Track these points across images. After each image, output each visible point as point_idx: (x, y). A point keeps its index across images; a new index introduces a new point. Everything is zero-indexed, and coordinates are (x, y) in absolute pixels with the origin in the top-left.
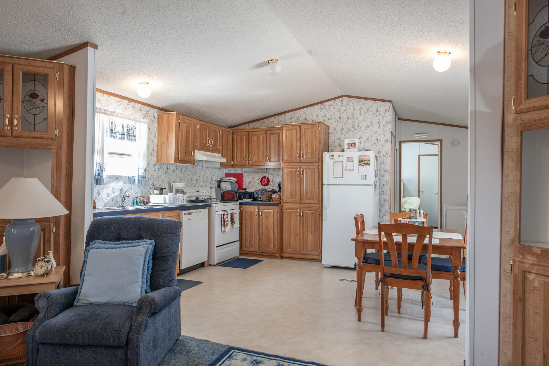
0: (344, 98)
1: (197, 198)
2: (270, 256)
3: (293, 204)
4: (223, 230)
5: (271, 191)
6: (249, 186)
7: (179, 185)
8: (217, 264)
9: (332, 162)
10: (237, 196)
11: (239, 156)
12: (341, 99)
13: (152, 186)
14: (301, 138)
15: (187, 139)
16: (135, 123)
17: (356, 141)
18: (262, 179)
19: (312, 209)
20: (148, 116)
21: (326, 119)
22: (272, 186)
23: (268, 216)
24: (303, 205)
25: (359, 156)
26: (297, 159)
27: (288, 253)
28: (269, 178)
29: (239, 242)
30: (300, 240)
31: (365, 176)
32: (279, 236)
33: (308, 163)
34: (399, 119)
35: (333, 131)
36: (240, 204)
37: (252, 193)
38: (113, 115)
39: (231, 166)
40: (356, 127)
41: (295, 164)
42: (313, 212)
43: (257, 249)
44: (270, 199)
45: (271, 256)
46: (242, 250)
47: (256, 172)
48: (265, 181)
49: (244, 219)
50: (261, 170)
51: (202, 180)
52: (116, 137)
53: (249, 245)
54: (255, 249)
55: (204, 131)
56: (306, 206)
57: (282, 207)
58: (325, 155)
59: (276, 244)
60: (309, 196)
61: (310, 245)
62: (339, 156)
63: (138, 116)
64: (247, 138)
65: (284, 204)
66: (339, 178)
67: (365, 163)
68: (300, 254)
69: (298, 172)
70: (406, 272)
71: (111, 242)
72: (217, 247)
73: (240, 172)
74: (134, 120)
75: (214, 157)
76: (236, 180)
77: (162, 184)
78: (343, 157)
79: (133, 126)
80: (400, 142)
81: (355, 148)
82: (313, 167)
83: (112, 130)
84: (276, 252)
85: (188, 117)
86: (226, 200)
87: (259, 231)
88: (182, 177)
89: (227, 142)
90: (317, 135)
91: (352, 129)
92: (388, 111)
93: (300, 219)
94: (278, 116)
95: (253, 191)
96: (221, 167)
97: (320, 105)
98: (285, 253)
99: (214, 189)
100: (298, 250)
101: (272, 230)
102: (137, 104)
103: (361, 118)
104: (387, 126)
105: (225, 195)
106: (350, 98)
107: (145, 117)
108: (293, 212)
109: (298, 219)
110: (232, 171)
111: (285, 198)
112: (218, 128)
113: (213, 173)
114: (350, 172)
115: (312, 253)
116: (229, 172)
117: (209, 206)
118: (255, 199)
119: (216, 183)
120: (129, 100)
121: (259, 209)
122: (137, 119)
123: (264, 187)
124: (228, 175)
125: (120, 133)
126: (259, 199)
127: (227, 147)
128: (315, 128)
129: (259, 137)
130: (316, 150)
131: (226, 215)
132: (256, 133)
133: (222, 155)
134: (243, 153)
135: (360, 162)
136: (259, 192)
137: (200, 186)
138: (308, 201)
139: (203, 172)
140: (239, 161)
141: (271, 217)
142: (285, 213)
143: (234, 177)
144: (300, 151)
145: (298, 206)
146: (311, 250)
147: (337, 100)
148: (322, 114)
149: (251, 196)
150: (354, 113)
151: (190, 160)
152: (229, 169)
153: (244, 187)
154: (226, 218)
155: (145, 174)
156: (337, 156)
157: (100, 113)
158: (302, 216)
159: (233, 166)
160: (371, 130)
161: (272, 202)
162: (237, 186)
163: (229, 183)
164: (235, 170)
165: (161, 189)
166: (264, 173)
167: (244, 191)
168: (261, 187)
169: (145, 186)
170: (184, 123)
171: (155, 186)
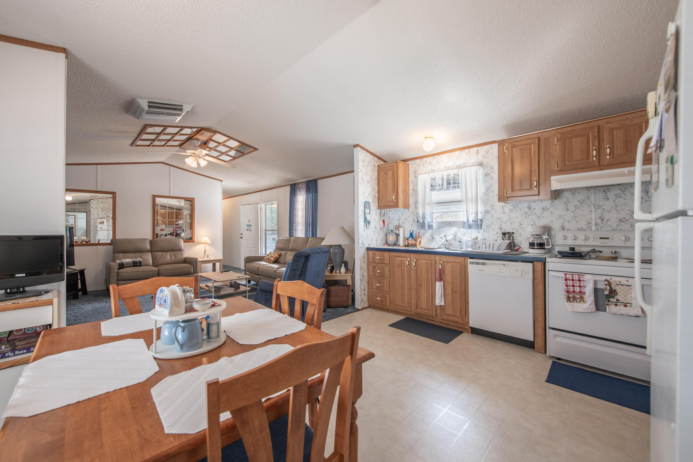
8: (553, 357)
16: (458, 171)
20: (490, 154)
52: (436, 189)
72: (550, 329)
79: (456, 174)
83: (432, 185)
102: (472, 149)
112: (645, 115)
117: (543, 261)
122: (462, 166)
125: (440, 185)
131: (574, 280)
151: (534, 194)
154: (574, 286)
169: (488, 231)
170: (515, 147)
171: (505, 230)
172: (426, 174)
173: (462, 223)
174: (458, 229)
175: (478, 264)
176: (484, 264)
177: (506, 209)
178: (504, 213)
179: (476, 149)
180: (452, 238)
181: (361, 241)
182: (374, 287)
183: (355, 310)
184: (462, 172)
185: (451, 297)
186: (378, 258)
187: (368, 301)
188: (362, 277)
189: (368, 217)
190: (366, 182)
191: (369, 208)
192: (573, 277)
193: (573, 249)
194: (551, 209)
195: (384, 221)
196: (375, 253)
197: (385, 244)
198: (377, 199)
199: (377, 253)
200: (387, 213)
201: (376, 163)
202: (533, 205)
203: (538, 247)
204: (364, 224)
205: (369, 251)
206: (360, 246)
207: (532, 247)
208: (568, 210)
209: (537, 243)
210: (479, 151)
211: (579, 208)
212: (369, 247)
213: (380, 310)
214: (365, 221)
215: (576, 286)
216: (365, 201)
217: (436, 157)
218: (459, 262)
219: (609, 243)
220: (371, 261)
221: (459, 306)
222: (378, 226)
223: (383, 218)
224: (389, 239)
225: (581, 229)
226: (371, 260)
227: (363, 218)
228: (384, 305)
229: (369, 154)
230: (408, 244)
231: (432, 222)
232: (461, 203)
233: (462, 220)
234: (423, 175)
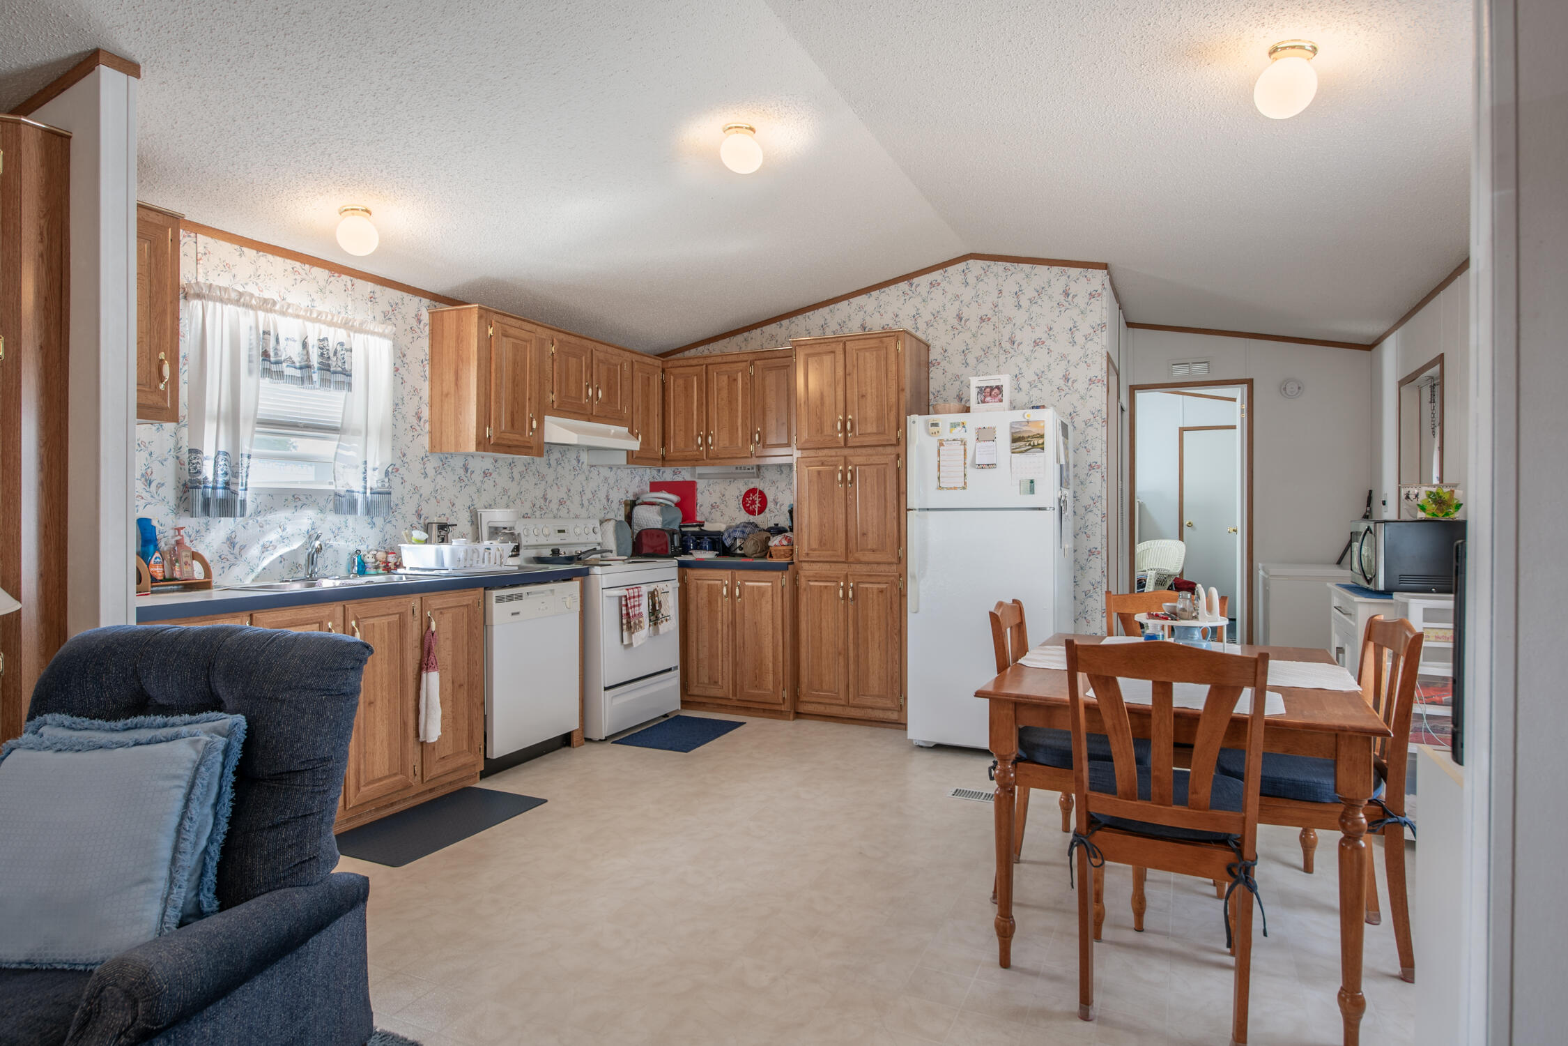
0: (971, 262)
1: (555, 552)
2: (764, 710)
3: (827, 566)
4: (626, 642)
5: (769, 530)
6: (713, 516)
7: (499, 516)
8: (607, 739)
9: (934, 442)
10: (676, 543)
11: (682, 433)
12: (962, 266)
13: (415, 519)
14: (848, 377)
15: (516, 383)
16: (349, 336)
17: (1005, 380)
18: (747, 494)
19: (879, 579)
20: (399, 317)
21: (921, 325)
22: (773, 515)
23: (756, 598)
24: (853, 566)
25: (1012, 424)
26: (837, 437)
27: (813, 703)
28: (766, 492)
29: (678, 671)
30: (847, 666)
31: (1032, 482)
32: (788, 656)
33: (867, 449)
34: (1130, 325)
35: (939, 358)
36: (682, 565)
37: (720, 533)
38: (271, 311)
39: (659, 460)
40: (1006, 345)
41: (833, 452)
42: (884, 586)
43: (729, 690)
44: (765, 551)
45: (769, 710)
46: (689, 693)
47: (730, 478)
48: (753, 502)
49: (692, 607)
50: (743, 471)
51: (577, 499)
52: (280, 374)
53: (706, 681)
54: (724, 689)
55: (573, 361)
56: (863, 569)
57: (797, 573)
58: (914, 422)
59: (781, 679)
60: (872, 541)
61: (874, 683)
62: (954, 425)
63: (360, 314)
64: (702, 382)
65: (804, 564)
66: (955, 488)
67: (1030, 445)
68: (848, 705)
69: (840, 476)
70: (1168, 816)
71: (97, 722)
72: (606, 689)
73: (688, 478)
74: (346, 325)
75: (606, 434)
76: (675, 498)
77: (447, 512)
78: (964, 427)
79: (342, 344)
80: (1133, 389)
81: (1001, 401)
82: (883, 460)
83: (266, 355)
84: (781, 702)
85: (520, 322)
86: (647, 556)
87: (734, 640)
88: (512, 493)
89: (646, 395)
90: (893, 368)
91: (995, 350)
92: (1099, 295)
93: (846, 606)
94: (787, 320)
95: (722, 530)
96: (628, 463)
97: (903, 285)
98: (806, 702)
99: (612, 523)
100: (842, 695)
101: (770, 637)
102: (358, 282)
103: (1020, 317)
104: (1096, 339)
105: (644, 540)
106: (988, 263)
107: (387, 318)
108: (826, 587)
109: (841, 608)
110: (668, 475)
111: (805, 549)
112: (619, 355)
113: (611, 481)
114: (986, 471)
115: (881, 703)
116: (657, 477)
117: (584, 574)
118: (726, 551)
119: (623, 509)
120: (330, 270)
121: (733, 581)
122: (357, 324)
123: (752, 518)
124: (655, 487)
125: (298, 365)
126: (738, 551)
127: (647, 409)
128: (886, 348)
129: (735, 380)
130: (890, 410)
131: (634, 597)
132: (725, 368)
133: (631, 432)
134: (693, 423)
135: (1014, 440)
136: (735, 531)
137: (572, 515)
138: (870, 557)
139: (582, 478)
140: (682, 445)
141: (767, 602)
142: (805, 590)
143: (669, 492)
144: (845, 416)
145: (841, 569)
146: (878, 696)
147: (950, 269)
148: (907, 310)
149: (716, 542)
150: (1000, 307)
151: (529, 445)
152: (659, 471)
153: (699, 518)
154: (634, 606)
155: (387, 485)
156: (948, 427)
157: (221, 300)
158: (854, 599)
159: (664, 461)
160: (1049, 351)
161: (769, 560)
162: (679, 515)
163: (656, 508)
164: (675, 473)
165: (443, 527)
166: (752, 480)
167: (697, 529)
168: (743, 517)
170: (506, 336)
171: (428, 518)
172: (239, 306)
173: (332, 497)
174: (320, 516)
175: (510, 598)
177: (428, 464)
178: (425, 475)
179: (370, 286)
180: (302, 546)
184: (358, 345)
185: (450, 704)
193: (557, 551)
194: (494, 475)
202: (470, 463)
210: (375, 296)
211: (524, 477)
215: (636, 606)
218: (470, 602)
221: (467, 722)
231: (244, 487)
232: (338, 436)
233: (332, 487)
234: (224, 306)
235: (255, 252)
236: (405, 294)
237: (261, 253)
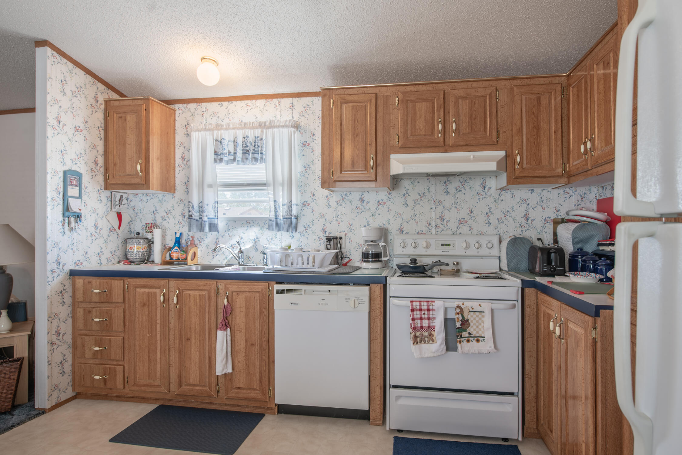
11: (577, 144)
15: (356, 135)
16: (262, 132)
20: (310, 112)
38: (221, 129)
39: (557, 177)
64: (587, 82)
72: (393, 386)
79: (257, 137)
83: (215, 152)
85: (362, 90)
89: (535, 116)
102: (283, 100)
107: (301, 116)
112: (490, 86)
116: (602, 194)
120: (266, 99)
125: (232, 153)
127: (536, 129)
131: (422, 310)
140: (577, 157)
151: (371, 179)
154: (428, 319)
163: (575, 226)
169: (306, 234)
170: (346, 103)
171: (331, 233)
172: (206, 131)
173: (267, 221)
174: (261, 231)
175: (289, 292)
176: (299, 292)
177: (331, 200)
178: (329, 206)
179: (288, 101)
180: (251, 247)
181: (51, 257)
182: (88, 354)
183: (34, 413)
184: (268, 135)
185: (244, 354)
186: (97, 291)
187: (74, 386)
188: (55, 338)
189: (75, 205)
190: (69, 129)
191: (79, 185)
192: (420, 305)
193: (414, 261)
194: (388, 203)
195: (119, 216)
196: (89, 282)
197: (121, 259)
198: (102, 170)
199: (95, 281)
200: (127, 199)
201: (99, 94)
202: (367, 197)
203: (373, 260)
204: (61, 219)
205: (76, 277)
206: (49, 268)
207: (366, 260)
208: (407, 205)
209: (372, 253)
210: (294, 104)
211: (419, 204)
212: (77, 268)
213: (102, 399)
214: (67, 214)
215: (425, 319)
216: (66, 168)
217: (225, 104)
218: (260, 290)
219: (451, 251)
220: (81, 300)
221: (258, 370)
222: (104, 225)
223: (118, 209)
224: (130, 250)
225: (421, 232)
226: (80, 296)
227: (61, 207)
228: (111, 389)
229: (81, 73)
230: (170, 260)
231: (216, 218)
232: (266, 188)
233: (268, 216)
234: (200, 133)
235: (228, 102)
236: (314, 98)
237: (230, 102)
